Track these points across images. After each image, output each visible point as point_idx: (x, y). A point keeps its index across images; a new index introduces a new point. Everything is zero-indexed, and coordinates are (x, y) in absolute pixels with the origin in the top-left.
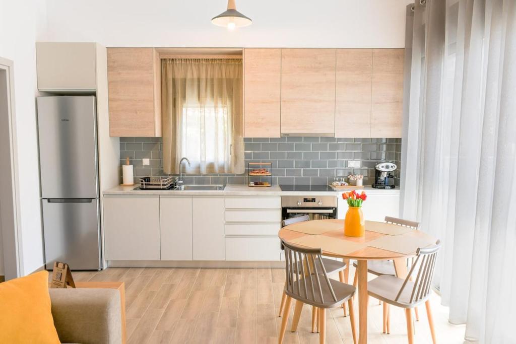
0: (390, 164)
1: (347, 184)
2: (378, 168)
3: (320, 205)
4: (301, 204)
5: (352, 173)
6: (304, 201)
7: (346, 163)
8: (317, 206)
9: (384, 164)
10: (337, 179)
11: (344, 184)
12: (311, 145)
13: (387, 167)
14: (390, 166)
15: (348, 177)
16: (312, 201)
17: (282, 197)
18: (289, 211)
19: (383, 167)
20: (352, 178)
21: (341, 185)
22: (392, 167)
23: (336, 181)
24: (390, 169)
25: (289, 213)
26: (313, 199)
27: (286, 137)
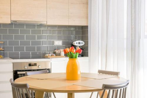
0: (81, 42)
1: (54, 55)
2: (74, 44)
3: (40, 68)
4: (27, 67)
5: (57, 49)
6: (29, 66)
7: (53, 43)
8: (38, 69)
9: (78, 42)
10: (48, 53)
11: (53, 55)
12: (31, 31)
13: (79, 43)
14: (81, 43)
15: (55, 51)
16: (34, 66)
17: (13, 63)
18: (18, 73)
19: (77, 43)
20: (57, 52)
21: (51, 56)
22: (82, 43)
23: (47, 53)
24: (81, 45)
25: (19, 74)
26: (35, 64)
27: (14, 24)
